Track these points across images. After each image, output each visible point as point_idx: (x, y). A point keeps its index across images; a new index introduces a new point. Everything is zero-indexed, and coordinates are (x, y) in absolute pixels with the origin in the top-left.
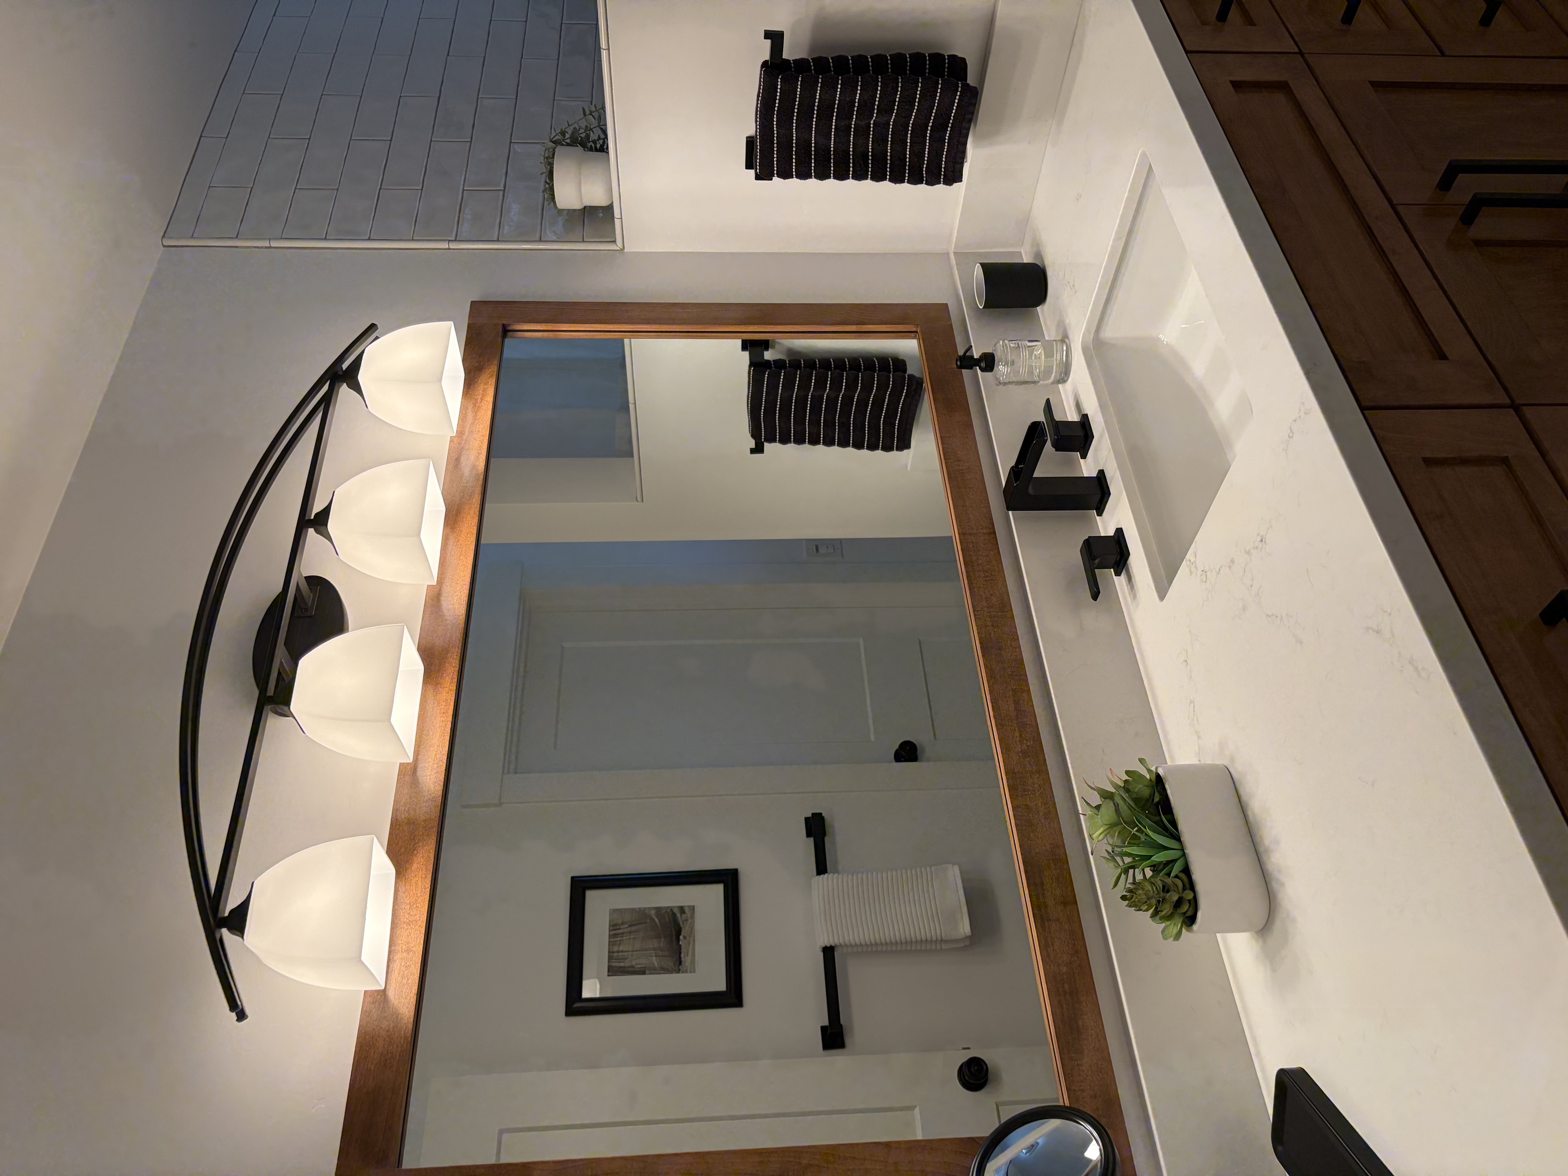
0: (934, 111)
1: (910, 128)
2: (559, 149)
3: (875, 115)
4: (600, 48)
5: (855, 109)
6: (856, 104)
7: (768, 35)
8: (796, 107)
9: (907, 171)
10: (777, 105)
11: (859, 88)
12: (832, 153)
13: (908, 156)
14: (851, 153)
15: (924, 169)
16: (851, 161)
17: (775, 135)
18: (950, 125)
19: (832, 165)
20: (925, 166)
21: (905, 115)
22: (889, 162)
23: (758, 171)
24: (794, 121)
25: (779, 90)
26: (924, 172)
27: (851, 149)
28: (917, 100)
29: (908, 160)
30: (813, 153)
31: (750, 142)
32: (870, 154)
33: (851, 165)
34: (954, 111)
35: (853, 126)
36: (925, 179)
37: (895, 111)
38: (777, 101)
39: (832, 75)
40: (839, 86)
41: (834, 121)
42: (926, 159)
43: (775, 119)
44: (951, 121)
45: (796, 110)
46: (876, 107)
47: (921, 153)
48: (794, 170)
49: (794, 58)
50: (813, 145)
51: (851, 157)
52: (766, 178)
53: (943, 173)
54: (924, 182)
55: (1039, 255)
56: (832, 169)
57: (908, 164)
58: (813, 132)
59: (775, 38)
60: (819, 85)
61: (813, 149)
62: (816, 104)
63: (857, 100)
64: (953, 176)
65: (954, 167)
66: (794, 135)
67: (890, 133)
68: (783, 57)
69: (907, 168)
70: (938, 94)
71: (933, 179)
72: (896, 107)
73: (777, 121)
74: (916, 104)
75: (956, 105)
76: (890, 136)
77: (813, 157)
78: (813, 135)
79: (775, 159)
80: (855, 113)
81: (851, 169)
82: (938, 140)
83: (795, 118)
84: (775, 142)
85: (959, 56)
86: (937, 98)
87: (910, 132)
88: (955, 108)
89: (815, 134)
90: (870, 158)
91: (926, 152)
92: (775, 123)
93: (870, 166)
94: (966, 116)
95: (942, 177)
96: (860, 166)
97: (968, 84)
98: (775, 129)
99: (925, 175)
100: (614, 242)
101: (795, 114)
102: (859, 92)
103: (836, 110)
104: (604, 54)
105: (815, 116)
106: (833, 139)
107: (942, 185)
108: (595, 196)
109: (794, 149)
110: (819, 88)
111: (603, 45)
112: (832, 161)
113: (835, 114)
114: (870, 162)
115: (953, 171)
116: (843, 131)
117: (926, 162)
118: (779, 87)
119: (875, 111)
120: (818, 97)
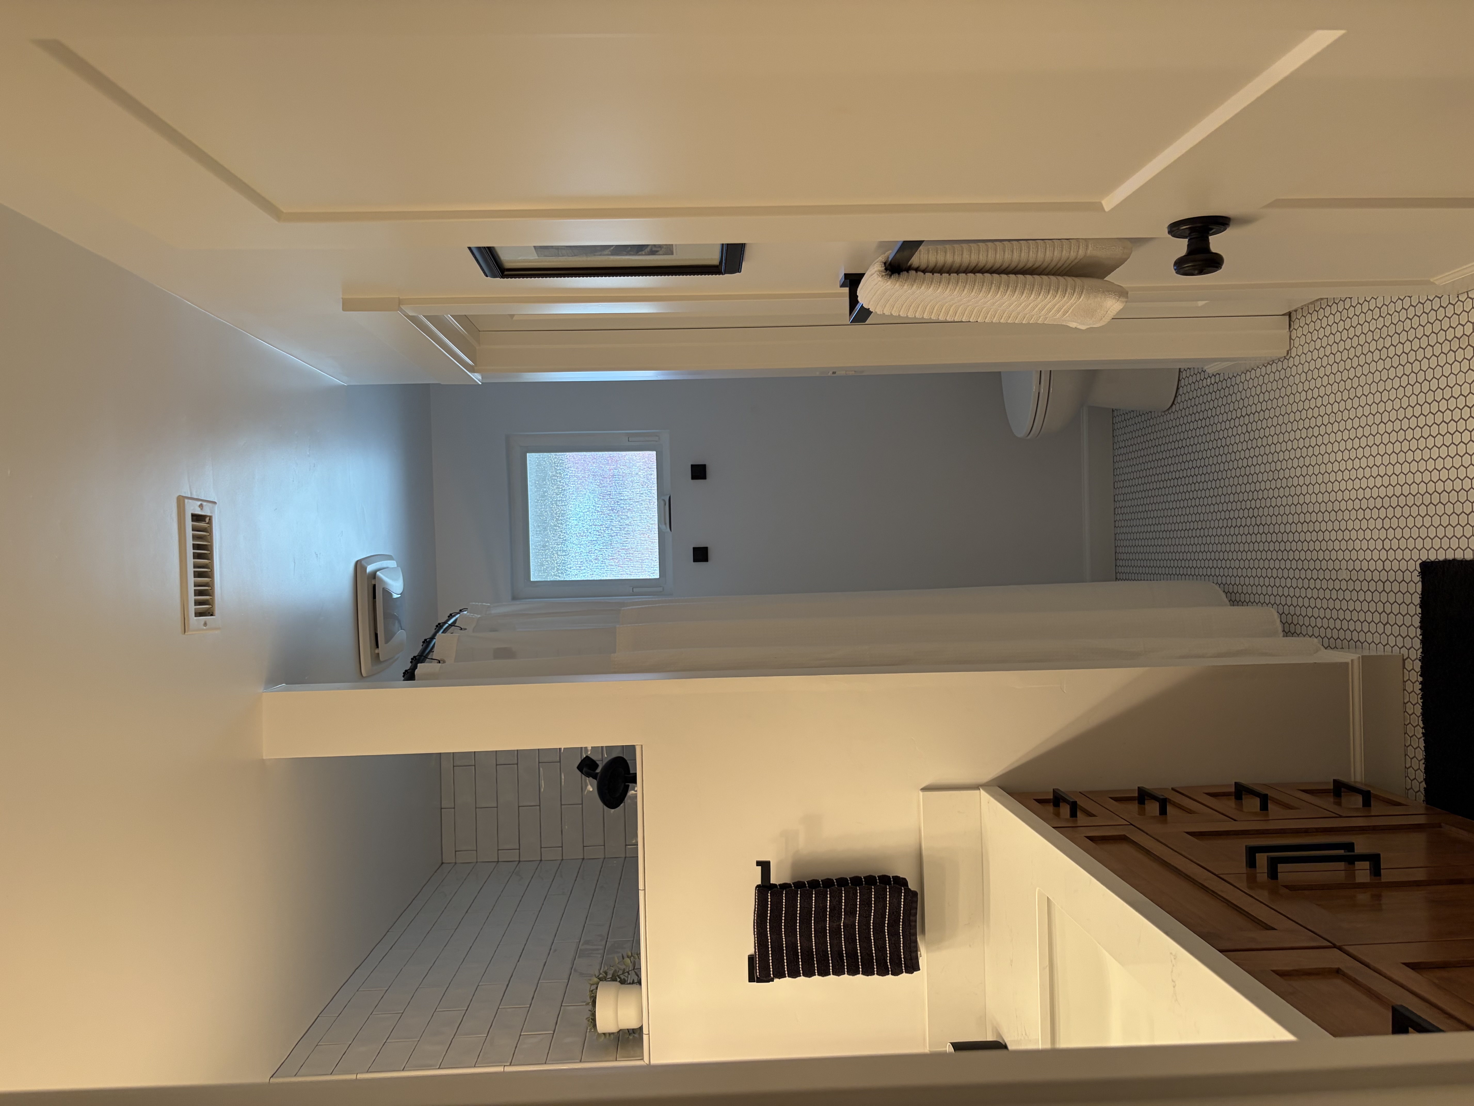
0: (887, 911)
1: (872, 927)
2: (601, 983)
3: (843, 917)
4: (638, 890)
5: (828, 913)
6: (828, 910)
7: (759, 863)
8: (783, 915)
9: (875, 964)
10: (769, 915)
11: (828, 896)
12: (814, 953)
13: (874, 952)
14: (829, 953)
15: (888, 961)
16: (830, 958)
17: (769, 941)
18: (901, 920)
19: (815, 962)
20: (888, 958)
21: (865, 917)
22: (860, 957)
23: (758, 974)
24: (783, 927)
25: (769, 903)
26: (889, 964)
27: (829, 950)
28: (873, 902)
29: (874, 955)
30: (800, 954)
31: (751, 959)
32: (844, 952)
33: (830, 962)
34: (902, 909)
35: (828, 928)
36: (890, 969)
37: (858, 912)
38: (769, 912)
39: (807, 890)
40: (814, 896)
41: (813, 924)
42: (888, 952)
43: (768, 927)
44: (901, 917)
45: (783, 918)
46: (843, 910)
47: (883, 947)
48: (786, 969)
49: (779, 883)
50: (799, 948)
51: (830, 955)
52: (764, 979)
53: (903, 962)
54: (890, 972)
55: (999, 1035)
56: (816, 965)
57: (874, 958)
58: (798, 935)
59: (765, 866)
60: (799, 896)
61: (799, 951)
62: (798, 912)
63: (828, 907)
64: (913, 967)
65: (911, 955)
66: (784, 940)
67: (857, 932)
68: (771, 882)
69: (874, 961)
70: (888, 896)
71: (896, 967)
72: (858, 909)
73: (769, 928)
74: (873, 905)
75: (902, 903)
76: (857, 935)
77: (800, 957)
78: (798, 938)
79: (771, 961)
80: (828, 916)
81: (831, 965)
82: (894, 934)
83: (783, 924)
84: (770, 946)
85: (901, 876)
86: (888, 899)
87: (872, 930)
88: (902, 906)
89: (800, 937)
90: (845, 955)
91: (887, 947)
92: (768, 930)
93: (845, 961)
94: (912, 911)
95: (903, 965)
96: (838, 961)
97: (909, 889)
98: (769, 935)
99: (889, 967)
100: (643, 1059)
101: (783, 921)
102: (828, 899)
103: (813, 915)
104: (641, 894)
105: (798, 921)
106: (813, 940)
107: (904, 974)
108: (628, 1020)
109: (785, 952)
110: (799, 898)
111: (641, 887)
112: (815, 959)
113: (813, 919)
114: (845, 958)
115: (911, 959)
116: (821, 933)
117: (888, 955)
118: (769, 900)
119: (843, 914)
120: (799, 906)
